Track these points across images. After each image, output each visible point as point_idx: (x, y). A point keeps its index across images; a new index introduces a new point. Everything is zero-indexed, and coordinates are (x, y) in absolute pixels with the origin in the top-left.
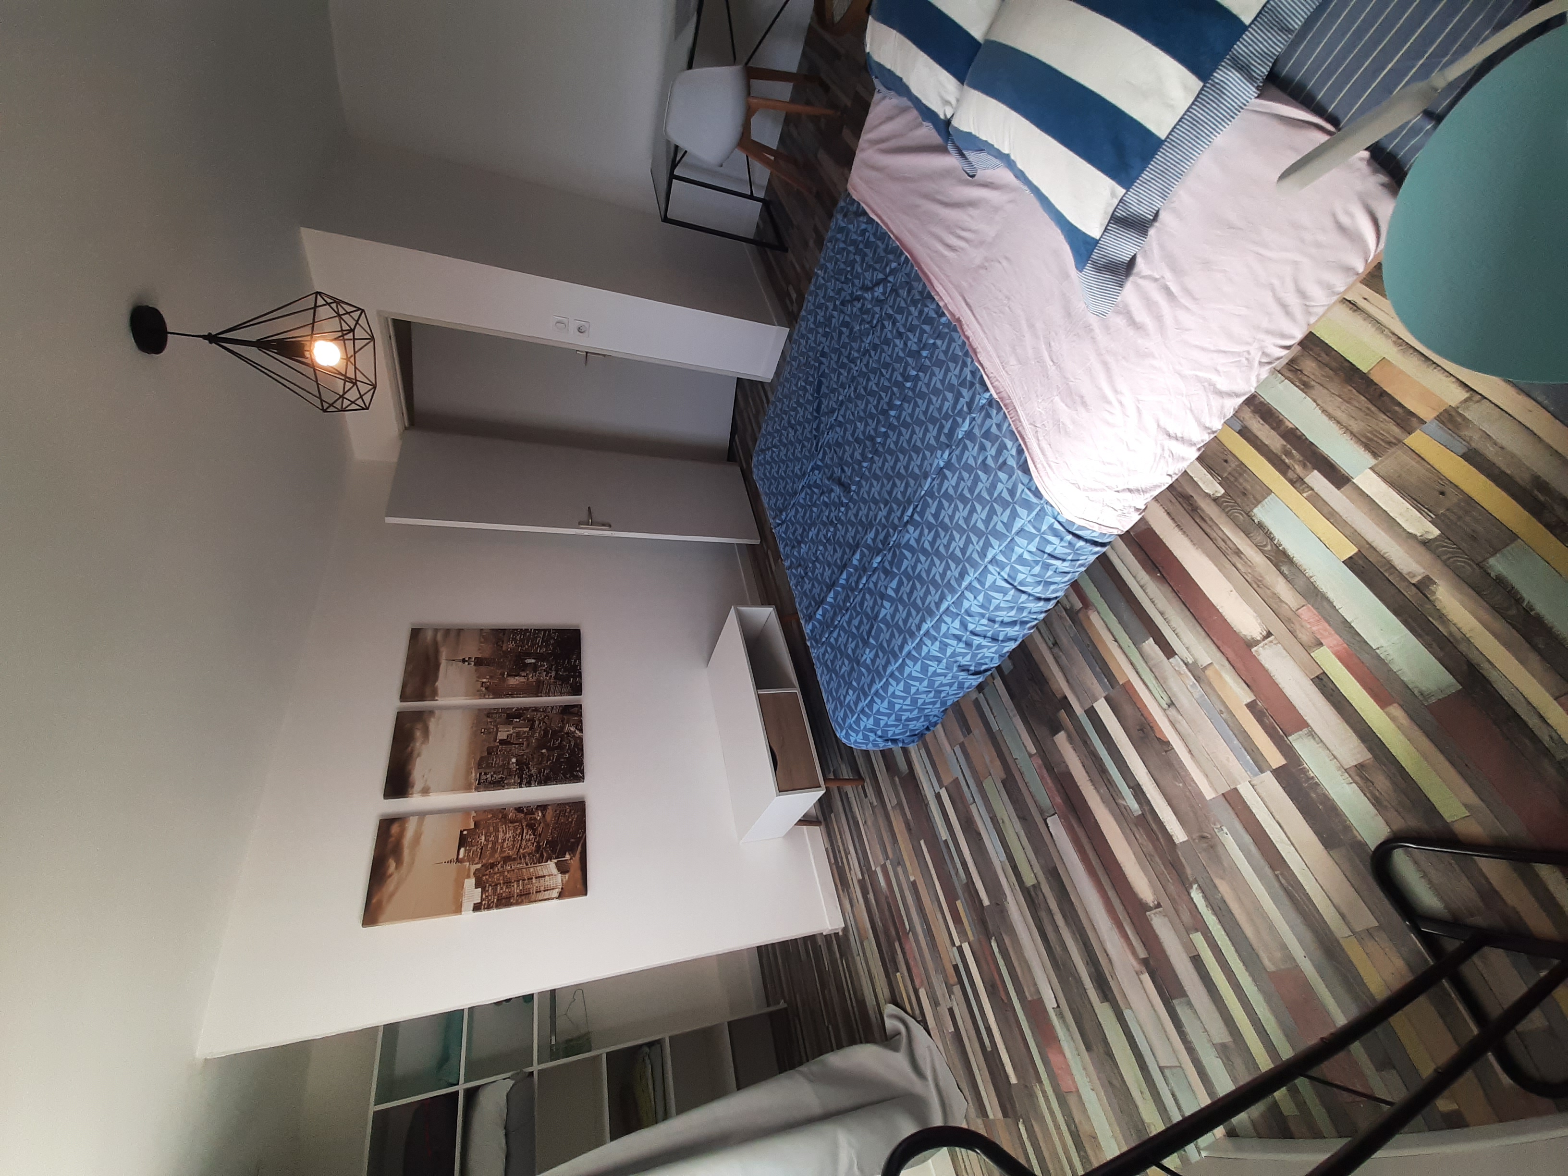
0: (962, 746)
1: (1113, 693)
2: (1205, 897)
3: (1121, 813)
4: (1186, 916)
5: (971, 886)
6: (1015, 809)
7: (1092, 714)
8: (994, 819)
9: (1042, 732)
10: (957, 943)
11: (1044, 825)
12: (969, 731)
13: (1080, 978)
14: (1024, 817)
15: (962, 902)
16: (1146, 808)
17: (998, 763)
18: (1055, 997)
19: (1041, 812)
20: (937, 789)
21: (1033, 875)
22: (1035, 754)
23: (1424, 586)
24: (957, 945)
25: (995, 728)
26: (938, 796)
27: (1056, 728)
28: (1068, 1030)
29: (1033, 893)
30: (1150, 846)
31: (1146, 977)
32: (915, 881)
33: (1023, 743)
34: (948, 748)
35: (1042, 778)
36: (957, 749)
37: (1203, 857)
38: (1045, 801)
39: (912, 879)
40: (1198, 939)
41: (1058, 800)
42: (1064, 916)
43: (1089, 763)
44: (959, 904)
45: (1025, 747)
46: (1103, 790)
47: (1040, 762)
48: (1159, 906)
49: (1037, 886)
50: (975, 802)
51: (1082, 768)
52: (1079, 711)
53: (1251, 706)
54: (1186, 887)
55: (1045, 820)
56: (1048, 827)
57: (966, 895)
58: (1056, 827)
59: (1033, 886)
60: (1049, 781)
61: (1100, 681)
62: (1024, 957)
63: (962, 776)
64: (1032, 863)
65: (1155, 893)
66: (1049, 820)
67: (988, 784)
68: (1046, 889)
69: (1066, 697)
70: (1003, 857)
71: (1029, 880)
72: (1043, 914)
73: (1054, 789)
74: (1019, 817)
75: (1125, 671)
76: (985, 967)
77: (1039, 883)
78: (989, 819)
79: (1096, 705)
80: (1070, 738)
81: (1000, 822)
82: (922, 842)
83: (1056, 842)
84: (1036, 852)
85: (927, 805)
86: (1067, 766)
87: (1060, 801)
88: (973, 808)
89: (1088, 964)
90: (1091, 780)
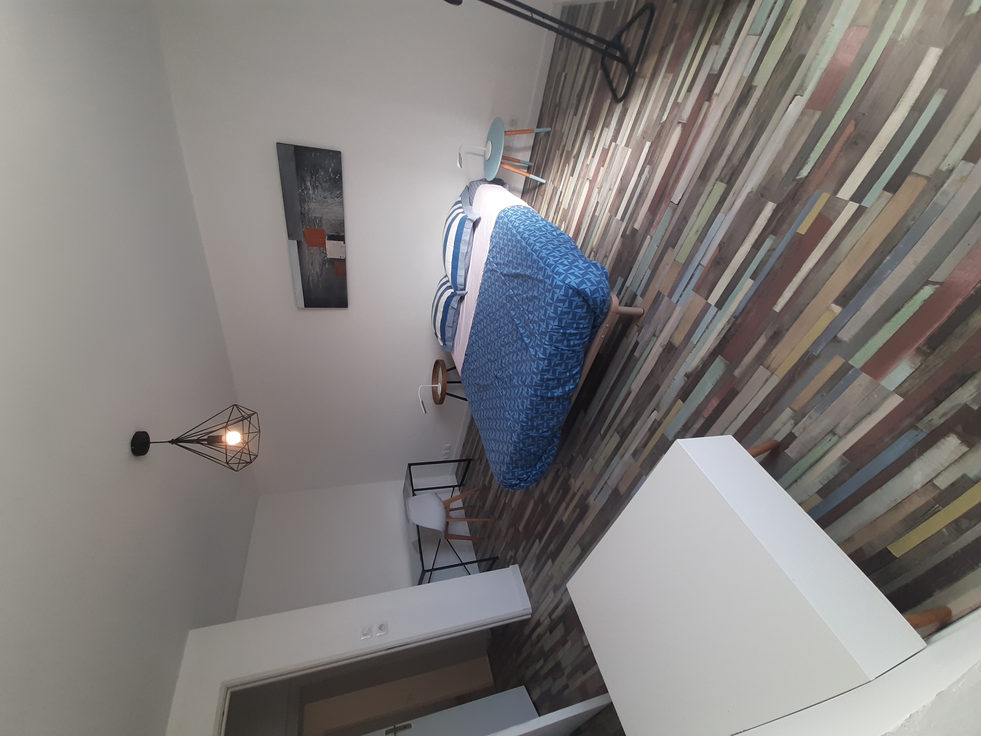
0: (670, 295)
1: (613, 215)
2: (663, 115)
3: (652, 172)
4: (675, 112)
5: (772, 226)
6: (684, 227)
7: (622, 219)
8: (701, 239)
9: (639, 238)
10: (853, 207)
11: (680, 203)
12: (659, 294)
13: (754, 108)
14: (684, 219)
15: (797, 228)
16: (645, 166)
17: (666, 258)
18: (791, 103)
19: (675, 210)
20: (713, 310)
21: (715, 187)
22: (649, 235)
23: (574, 158)
24: (856, 205)
25: (649, 272)
26: (720, 304)
27: (634, 231)
28: (806, 75)
29: (727, 178)
30: (658, 149)
31: (716, 91)
32: (837, 302)
33: (648, 247)
34: (678, 309)
35: (659, 223)
36: (674, 299)
37: (649, 132)
38: (668, 212)
39: (837, 309)
40: (680, 100)
41: (663, 205)
42: (723, 150)
43: (640, 204)
44: (803, 229)
45: (649, 244)
46: (647, 188)
47: (652, 229)
48: (679, 123)
49: (720, 179)
50: (699, 264)
51: (644, 204)
52: (624, 225)
53: (603, 166)
54: (663, 125)
55: (678, 204)
56: (680, 200)
57: (785, 227)
58: (676, 197)
59: (722, 181)
60: (657, 218)
61: (612, 223)
62: (785, 146)
63: (689, 286)
64: (708, 193)
65: (675, 129)
66: (676, 202)
67: (682, 259)
68: (716, 173)
69: (622, 236)
70: (720, 216)
71: (721, 187)
72: (735, 161)
73: (660, 212)
74: (687, 222)
75: (606, 214)
76: (842, 163)
77: (717, 180)
78: (703, 243)
79: (619, 219)
80: (634, 222)
81: (699, 233)
82: (778, 308)
83: (685, 189)
84: (698, 197)
85: (735, 317)
86: (647, 213)
87: (663, 204)
88: (705, 262)
89: (739, 114)
90: (646, 197)
